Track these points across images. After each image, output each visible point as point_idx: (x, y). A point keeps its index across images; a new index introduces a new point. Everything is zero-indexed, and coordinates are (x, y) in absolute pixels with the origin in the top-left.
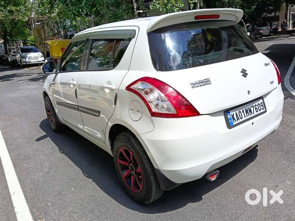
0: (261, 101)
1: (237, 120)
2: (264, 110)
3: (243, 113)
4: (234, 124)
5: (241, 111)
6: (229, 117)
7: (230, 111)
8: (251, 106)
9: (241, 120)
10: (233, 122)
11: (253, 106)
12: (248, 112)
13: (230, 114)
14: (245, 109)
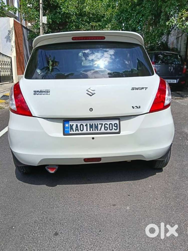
0: (117, 122)
1: (76, 131)
2: (118, 131)
3: (86, 127)
4: (70, 133)
5: (84, 125)
6: (67, 125)
7: (70, 122)
8: (98, 123)
9: (80, 132)
10: (70, 131)
11: (102, 124)
12: (93, 128)
13: (69, 124)
14: (90, 124)
